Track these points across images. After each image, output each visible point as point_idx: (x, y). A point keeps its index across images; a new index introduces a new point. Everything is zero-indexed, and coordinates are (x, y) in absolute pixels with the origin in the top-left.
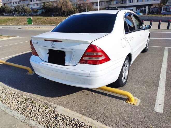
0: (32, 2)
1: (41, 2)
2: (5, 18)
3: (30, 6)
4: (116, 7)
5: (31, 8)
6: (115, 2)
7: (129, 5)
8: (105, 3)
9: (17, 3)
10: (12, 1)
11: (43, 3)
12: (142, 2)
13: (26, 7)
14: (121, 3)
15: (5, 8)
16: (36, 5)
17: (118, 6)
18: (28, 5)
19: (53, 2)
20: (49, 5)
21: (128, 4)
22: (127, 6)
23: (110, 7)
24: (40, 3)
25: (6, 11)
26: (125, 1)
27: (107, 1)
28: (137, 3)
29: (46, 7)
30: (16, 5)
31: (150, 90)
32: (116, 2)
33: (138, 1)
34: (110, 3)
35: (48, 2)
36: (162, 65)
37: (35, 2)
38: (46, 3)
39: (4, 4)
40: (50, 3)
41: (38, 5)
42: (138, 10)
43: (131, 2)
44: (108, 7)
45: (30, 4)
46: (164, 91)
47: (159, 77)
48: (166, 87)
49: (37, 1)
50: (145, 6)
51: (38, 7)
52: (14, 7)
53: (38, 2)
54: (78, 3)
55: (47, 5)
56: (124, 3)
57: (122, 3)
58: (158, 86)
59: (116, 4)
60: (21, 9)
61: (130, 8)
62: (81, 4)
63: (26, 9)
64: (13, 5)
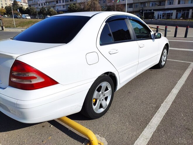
0: (58, 3)
1: (67, 3)
2: (28, 21)
3: (56, 8)
4: (151, 10)
5: (56, 10)
6: (150, 5)
7: (168, 8)
8: (139, 5)
9: (43, 4)
10: (38, 2)
11: (69, 5)
12: (185, 3)
13: (52, 9)
14: (158, 6)
15: (30, 10)
16: (62, 7)
17: (154, 9)
18: (53, 7)
19: (80, 4)
20: (76, 7)
21: (167, 6)
22: (165, 8)
23: (144, 10)
24: (66, 5)
25: (31, 13)
26: (163, 3)
27: (141, 3)
28: (179, 5)
29: (72, 9)
30: (42, 7)
31: (132, 129)
32: (152, 4)
33: (179, 3)
34: (145, 5)
35: (74, 4)
36: (173, 88)
37: (62, 4)
38: (73, 5)
39: (30, 6)
40: (77, 5)
41: (64, 7)
42: (178, 13)
43: (170, 4)
44: (142, 9)
45: (56, 5)
46: (153, 133)
47: (158, 107)
48: (159, 125)
49: (63, 2)
50: (188, 9)
51: (65, 9)
52: (39, 8)
53: (64, 4)
54: (108, 5)
55: (73, 6)
56: (163, 5)
57: (160, 5)
58: (147, 124)
59: (152, 6)
60: (46, 11)
61: (170, 11)
62: (111, 6)
63: (52, 11)
64: (39, 7)
